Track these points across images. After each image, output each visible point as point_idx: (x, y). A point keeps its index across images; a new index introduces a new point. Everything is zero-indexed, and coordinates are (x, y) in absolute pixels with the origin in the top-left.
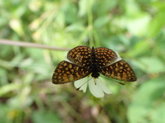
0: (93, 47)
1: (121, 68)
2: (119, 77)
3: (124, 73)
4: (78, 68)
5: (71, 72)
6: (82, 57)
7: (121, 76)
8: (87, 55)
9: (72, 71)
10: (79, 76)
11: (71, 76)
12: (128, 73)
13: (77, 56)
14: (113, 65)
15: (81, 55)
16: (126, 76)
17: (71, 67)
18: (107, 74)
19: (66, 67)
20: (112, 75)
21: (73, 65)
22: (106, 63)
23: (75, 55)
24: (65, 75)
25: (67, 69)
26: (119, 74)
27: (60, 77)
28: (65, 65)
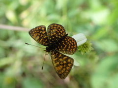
0: (68, 34)
1: (65, 62)
2: (55, 65)
3: (61, 66)
4: (46, 37)
5: (40, 36)
6: (55, 34)
7: (58, 66)
8: (59, 36)
9: (42, 35)
10: (41, 41)
11: (38, 37)
12: (64, 69)
13: (54, 30)
14: (63, 55)
15: (56, 32)
16: (60, 69)
17: (44, 33)
18: (53, 56)
19: (42, 31)
20: (54, 59)
21: (46, 33)
22: (62, 50)
23: (53, 29)
24: (37, 34)
25: (41, 32)
26: (58, 63)
27: (34, 33)
28: (43, 29)
